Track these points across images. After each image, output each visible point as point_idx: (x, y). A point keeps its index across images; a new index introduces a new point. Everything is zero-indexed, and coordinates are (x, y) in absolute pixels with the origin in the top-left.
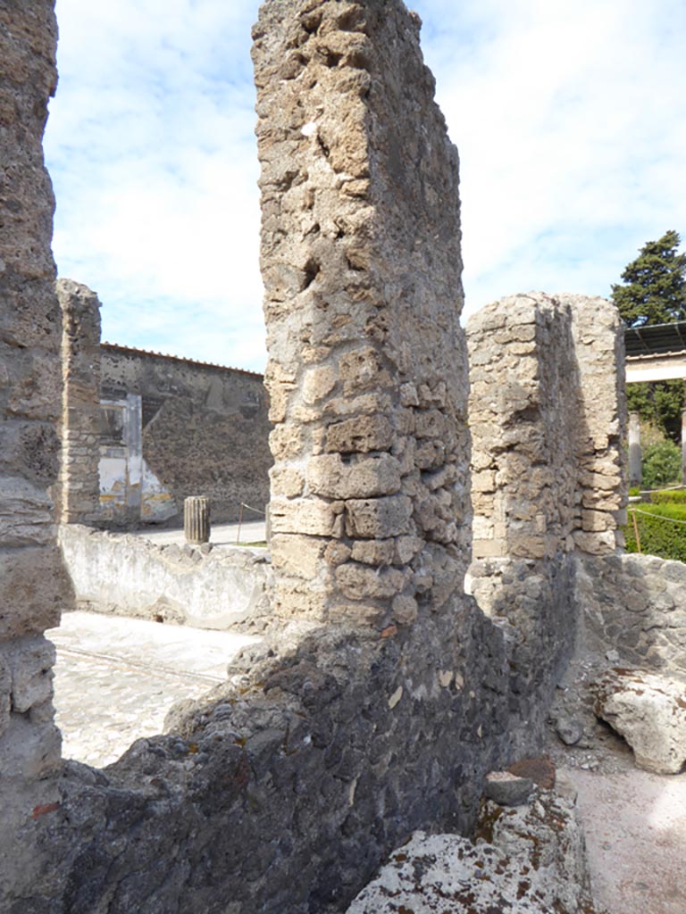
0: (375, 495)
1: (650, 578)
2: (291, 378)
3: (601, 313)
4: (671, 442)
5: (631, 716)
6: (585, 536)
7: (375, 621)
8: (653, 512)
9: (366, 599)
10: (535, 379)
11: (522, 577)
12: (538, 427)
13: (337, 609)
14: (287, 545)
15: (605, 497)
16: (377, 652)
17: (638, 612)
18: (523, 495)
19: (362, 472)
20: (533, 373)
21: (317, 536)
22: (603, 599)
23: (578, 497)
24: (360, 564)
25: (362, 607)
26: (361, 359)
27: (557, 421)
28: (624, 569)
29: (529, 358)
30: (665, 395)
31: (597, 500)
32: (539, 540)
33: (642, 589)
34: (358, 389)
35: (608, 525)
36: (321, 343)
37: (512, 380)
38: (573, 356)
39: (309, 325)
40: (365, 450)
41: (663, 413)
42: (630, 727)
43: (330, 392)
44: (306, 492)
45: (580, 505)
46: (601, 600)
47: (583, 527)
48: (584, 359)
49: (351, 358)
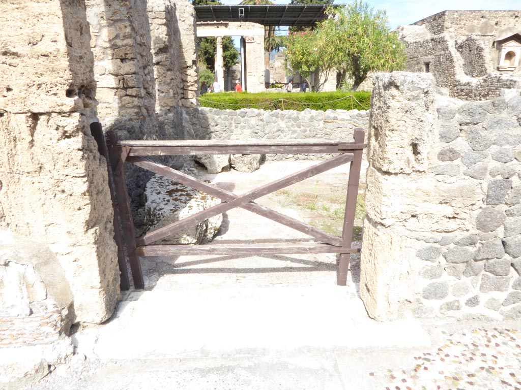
0: (134, 73)
1: (209, 115)
2: (97, 31)
3: (187, 8)
4: (209, 71)
5: (206, 157)
6: (185, 101)
7: (137, 113)
8: (206, 99)
9: (134, 107)
10: (166, 35)
11: (166, 114)
12: (168, 55)
13: (123, 111)
14: (101, 92)
15: (192, 85)
16: (139, 123)
17: (205, 128)
18: (164, 82)
19: (130, 66)
20: (165, 33)
21: (113, 88)
22: (193, 124)
23: (182, 86)
24: (131, 96)
25: (133, 110)
26: (126, 27)
27: (174, 53)
28: (200, 112)
29: (163, 26)
30: (206, 44)
31: (189, 86)
32: (171, 100)
33: (206, 119)
34: (125, 37)
35: (194, 96)
36: (109, 19)
37: (157, 35)
38: (177, 26)
39: (103, 12)
40: (130, 58)
41: (206, 55)
42: (206, 161)
43: (114, 38)
44: (107, 73)
45: (183, 89)
46: (193, 125)
47: (185, 97)
48: (182, 28)
49: (122, 26)
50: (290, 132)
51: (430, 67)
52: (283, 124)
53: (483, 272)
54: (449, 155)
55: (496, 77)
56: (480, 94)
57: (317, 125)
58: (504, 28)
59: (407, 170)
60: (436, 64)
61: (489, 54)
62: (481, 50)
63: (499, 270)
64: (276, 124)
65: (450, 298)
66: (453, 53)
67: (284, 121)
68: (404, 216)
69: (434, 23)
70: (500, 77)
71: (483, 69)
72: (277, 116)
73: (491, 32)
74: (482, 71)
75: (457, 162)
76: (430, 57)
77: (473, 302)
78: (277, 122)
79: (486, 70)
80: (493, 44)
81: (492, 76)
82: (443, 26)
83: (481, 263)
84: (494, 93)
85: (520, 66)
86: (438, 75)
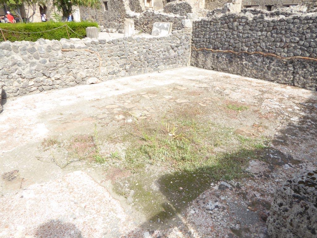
50: (29, 64)
51: (108, 5)
52: (18, 57)
55: (151, 12)
56: (143, 23)
57: (56, 54)
60: (111, 3)
64: (10, 57)
67: (19, 54)
70: (153, 13)
71: (139, 7)
72: (8, 48)
74: (139, 9)
78: (10, 55)
79: (141, 8)
81: (149, 12)
84: (151, 23)
85: (155, 6)
86: (114, 11)
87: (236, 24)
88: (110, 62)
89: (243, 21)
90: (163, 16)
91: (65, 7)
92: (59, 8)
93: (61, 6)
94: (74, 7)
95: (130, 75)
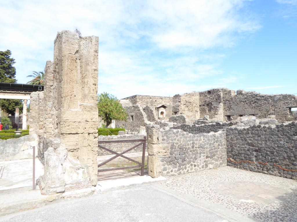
51: (134, 118)
53: (172, 164)
54: (163, 140)
58: (158, 103)
59: (157, 143)
60: (136, 116)
61: (155, 112)
62: (152, 111)
63: (175, 163)
65: (168, 171)
66: (142, 112)
68: (157, 153)
69: (132, 99)
73: (154, 104)
74: (154, 119)
75: (165, 141)
76: (133, 113)
77: (172, 171)
79: (155, 119)
80: (156, 109)
81: (158, 121)
82: (136, 101)
83: (172, 162)
85: (167, 117)
86: (137, 121)
87: (186, 128)
88: (127, 145)
89: (189, 127)
90: (166, 124)
91: (108, 121)
92: (105, 121)
93: (106, 120)
94: (112, 121)
95: (136, 152)
